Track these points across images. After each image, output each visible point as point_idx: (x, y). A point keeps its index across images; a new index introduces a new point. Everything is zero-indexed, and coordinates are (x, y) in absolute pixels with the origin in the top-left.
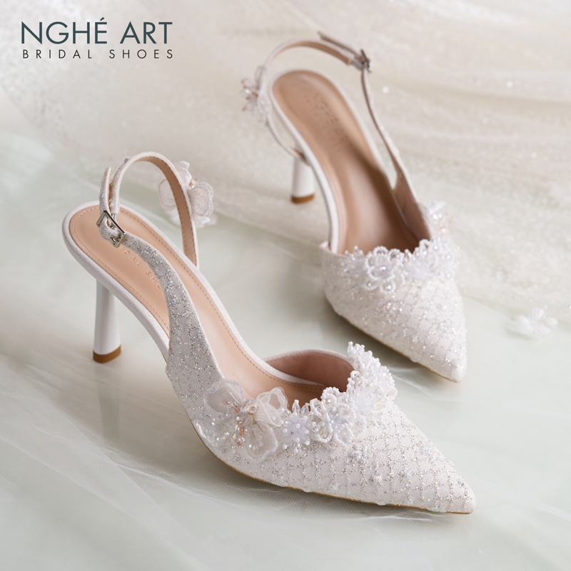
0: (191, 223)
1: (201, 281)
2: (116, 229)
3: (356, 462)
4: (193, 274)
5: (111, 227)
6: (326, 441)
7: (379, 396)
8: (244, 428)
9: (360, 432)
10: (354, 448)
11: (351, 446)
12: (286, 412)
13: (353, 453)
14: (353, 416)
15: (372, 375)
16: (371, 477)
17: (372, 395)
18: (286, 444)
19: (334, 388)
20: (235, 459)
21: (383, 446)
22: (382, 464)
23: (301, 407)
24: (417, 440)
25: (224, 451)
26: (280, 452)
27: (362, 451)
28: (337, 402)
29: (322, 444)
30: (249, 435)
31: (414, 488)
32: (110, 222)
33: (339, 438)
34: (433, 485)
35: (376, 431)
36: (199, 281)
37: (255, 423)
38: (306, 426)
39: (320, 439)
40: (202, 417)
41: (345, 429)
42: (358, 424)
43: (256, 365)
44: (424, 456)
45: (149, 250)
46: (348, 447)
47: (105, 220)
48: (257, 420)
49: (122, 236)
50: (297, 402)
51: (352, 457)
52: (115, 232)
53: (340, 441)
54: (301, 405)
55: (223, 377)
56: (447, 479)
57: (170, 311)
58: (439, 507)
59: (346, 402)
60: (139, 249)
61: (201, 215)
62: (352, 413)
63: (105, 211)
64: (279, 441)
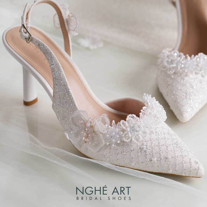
0: (68, 35)
1: (72, 63)
2: (28, 34)
3: (143, 151)
4: (68, 60)
5: (25, 33)
6: (128, 141)
7: (156, 119)
8: (88, 134)
9: (145, 137)
10: (143, 144)
11: (141, 143)
12: (108, 126)
13: (142, 147)
14: (142, 128)
15: (153, 108)
16: (151, 159)
17: (152, 118)
18: (108, 142)
19: (133, 115)
20: (85, 151)
21: (157, 144)
22: (156, 152)
23: (116, 124)
24: (175, 141)
25: (80, 146)
26: (106, 146)
27: (146, 146)
28: (134, 122)
29: (126, 142)
30: (90, 138)
31: (172, 164)
32: (25, 31)
33: (134, 140)
34: (182, 163)
35: (154, 136)
36: (71, 64)
37: (94, 132)
38: (118, 134)
39: (125, 140)
40: (69, 130)
41: (138, 135)
42: (145, 133)
43: (100, 105)
44: (178, 149)
45: (44, 45)
46: (139, 144)
47: (23, 29)
48: (95, 130)
49: (31, 38)
50: (114, 121)
51: (141, 149)
52: (27, 35)
53: (135, 141)
54: (116, 123)
55: (79, 109)
56: (189, 160)
57: (53, 76)
58: (185, 174)
59: (138, 122)
60: (39, 45)
61: (73, 31)
62: (141, 127)
63: (23, 25)
64: (105, 141)
